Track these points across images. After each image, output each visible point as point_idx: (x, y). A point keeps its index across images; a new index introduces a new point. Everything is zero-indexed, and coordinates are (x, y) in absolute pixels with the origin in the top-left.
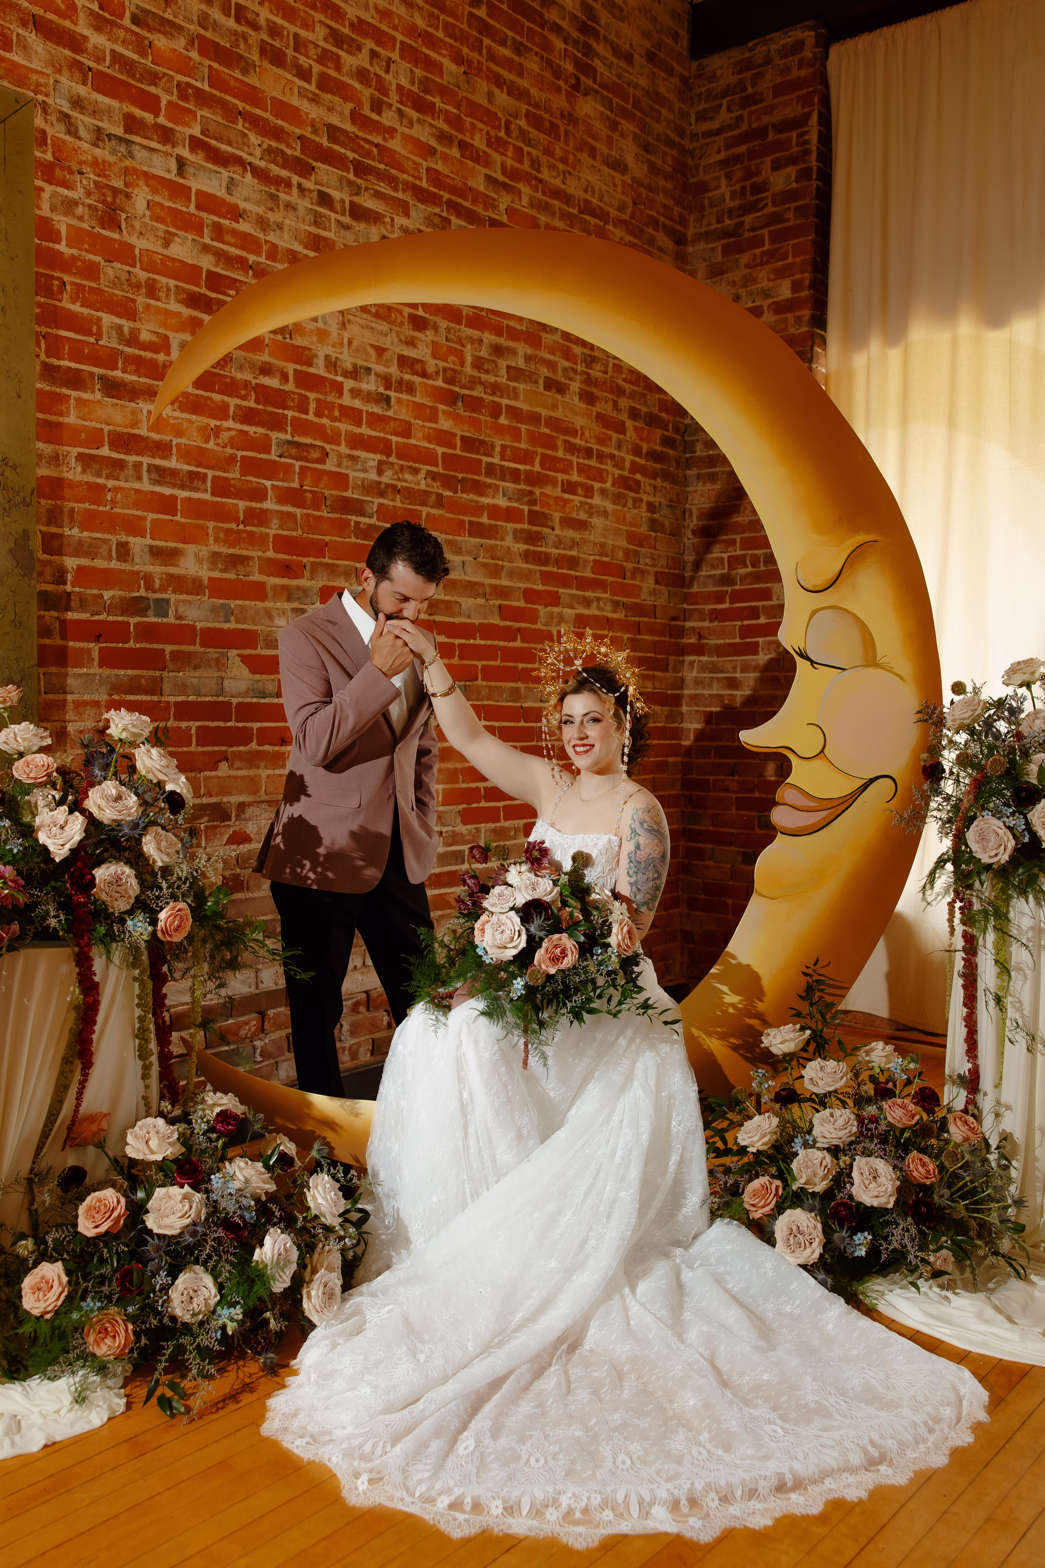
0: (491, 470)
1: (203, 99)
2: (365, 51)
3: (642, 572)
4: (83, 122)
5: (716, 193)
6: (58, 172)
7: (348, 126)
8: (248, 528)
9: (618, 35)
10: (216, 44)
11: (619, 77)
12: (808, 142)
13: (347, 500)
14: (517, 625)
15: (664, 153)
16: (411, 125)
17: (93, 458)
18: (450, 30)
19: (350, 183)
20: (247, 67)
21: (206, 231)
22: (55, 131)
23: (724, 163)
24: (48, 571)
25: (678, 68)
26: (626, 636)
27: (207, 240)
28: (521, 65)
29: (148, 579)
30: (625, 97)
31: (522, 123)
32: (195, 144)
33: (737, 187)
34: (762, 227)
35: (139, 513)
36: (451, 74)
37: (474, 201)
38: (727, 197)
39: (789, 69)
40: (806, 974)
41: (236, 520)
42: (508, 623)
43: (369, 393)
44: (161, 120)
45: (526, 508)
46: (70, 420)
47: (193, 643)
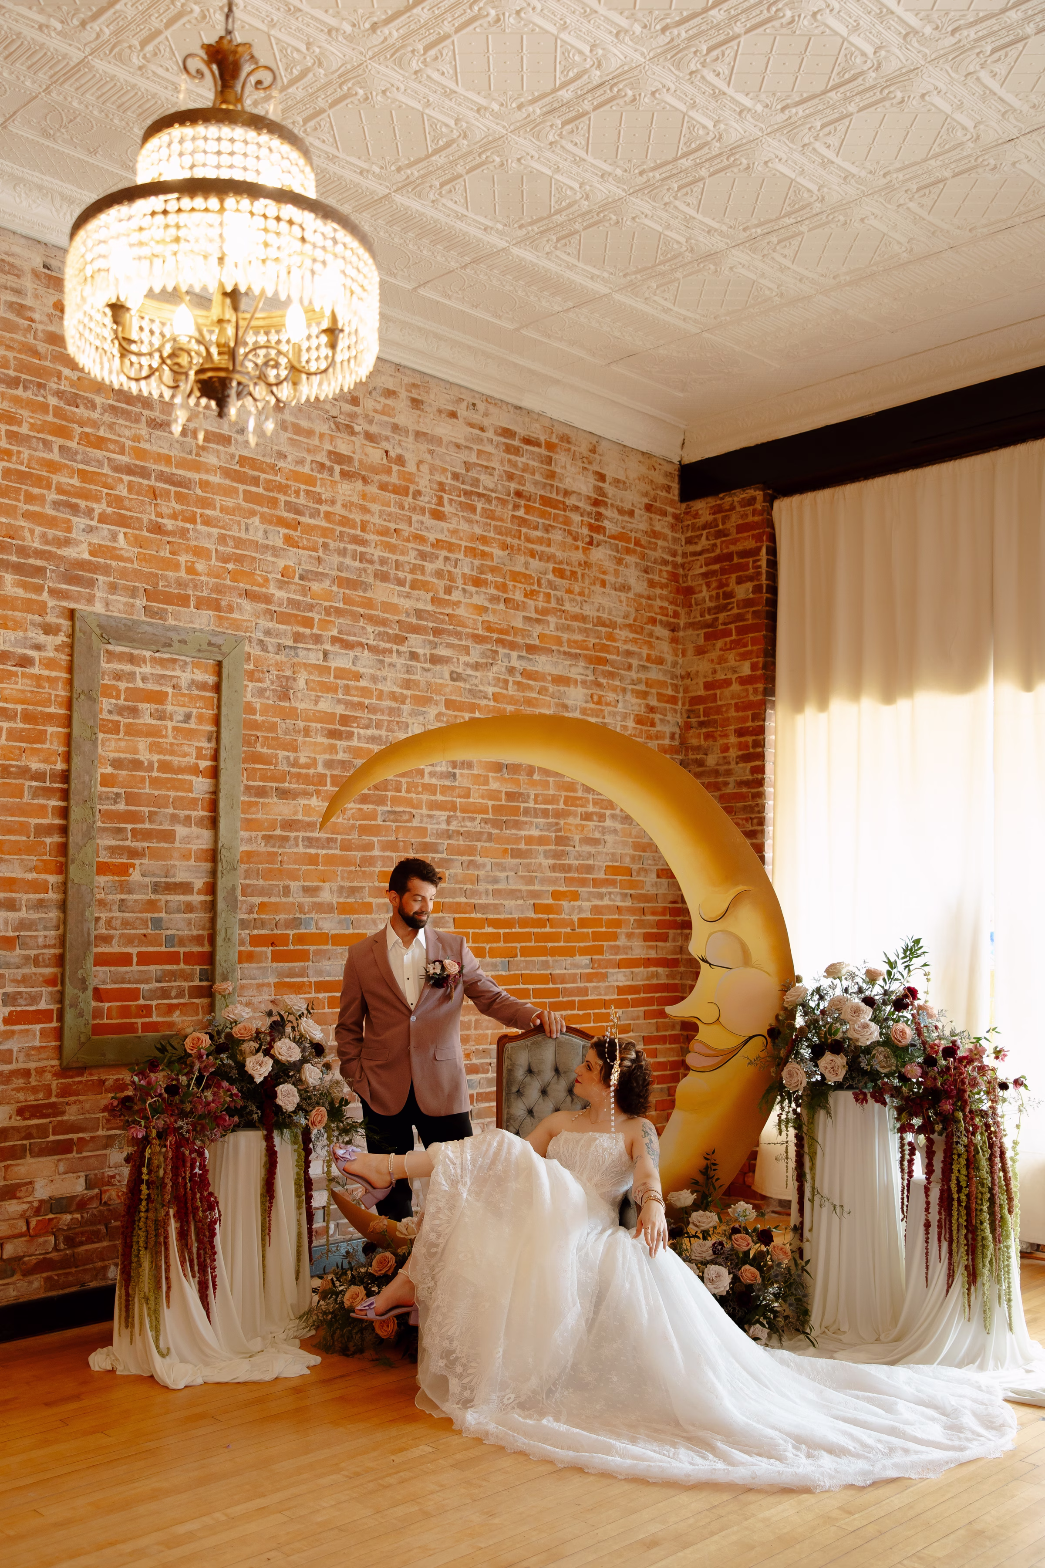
0: (527, 812)
1: (339, 612)
2: (441, 558)
3: (646, 870)
4: (271, 641)
5: (699, 596)
6: (256, 674)
7: (430, 608)
9: (622, 501)
10: (348, 579)
11: (623, 528)
12: (760, 567)
13: (426, 844)
14: (545, 916)
15: (661, 571)
16: (472, 595)
17: (270, 837)
18: (499, 531)
19: (430, 642)
20: (365, 586)
21: (340, 691)
22: (256, 651)
23: (705, 575)
24: (244, 906)
25: (670, 510)
26: (632, 919)
27: (340, 696)
28: (549, 539)
29: (300, 906)
30: (628, 540)
31: (551, 576)
32: (334, 640)
33: (714, 593)
34: (730, 623)
35: (298, 867)
36: (499, 558)
37: (515, 635)
38: (707, 599)
39: (747, 515)
40: (707, 1159)
41: (355, 865)
42: (540, 916)
43: (442, 773)
44: (315, 631)
45: (553, 835)
46: (259, 816)
47: (327, 944)
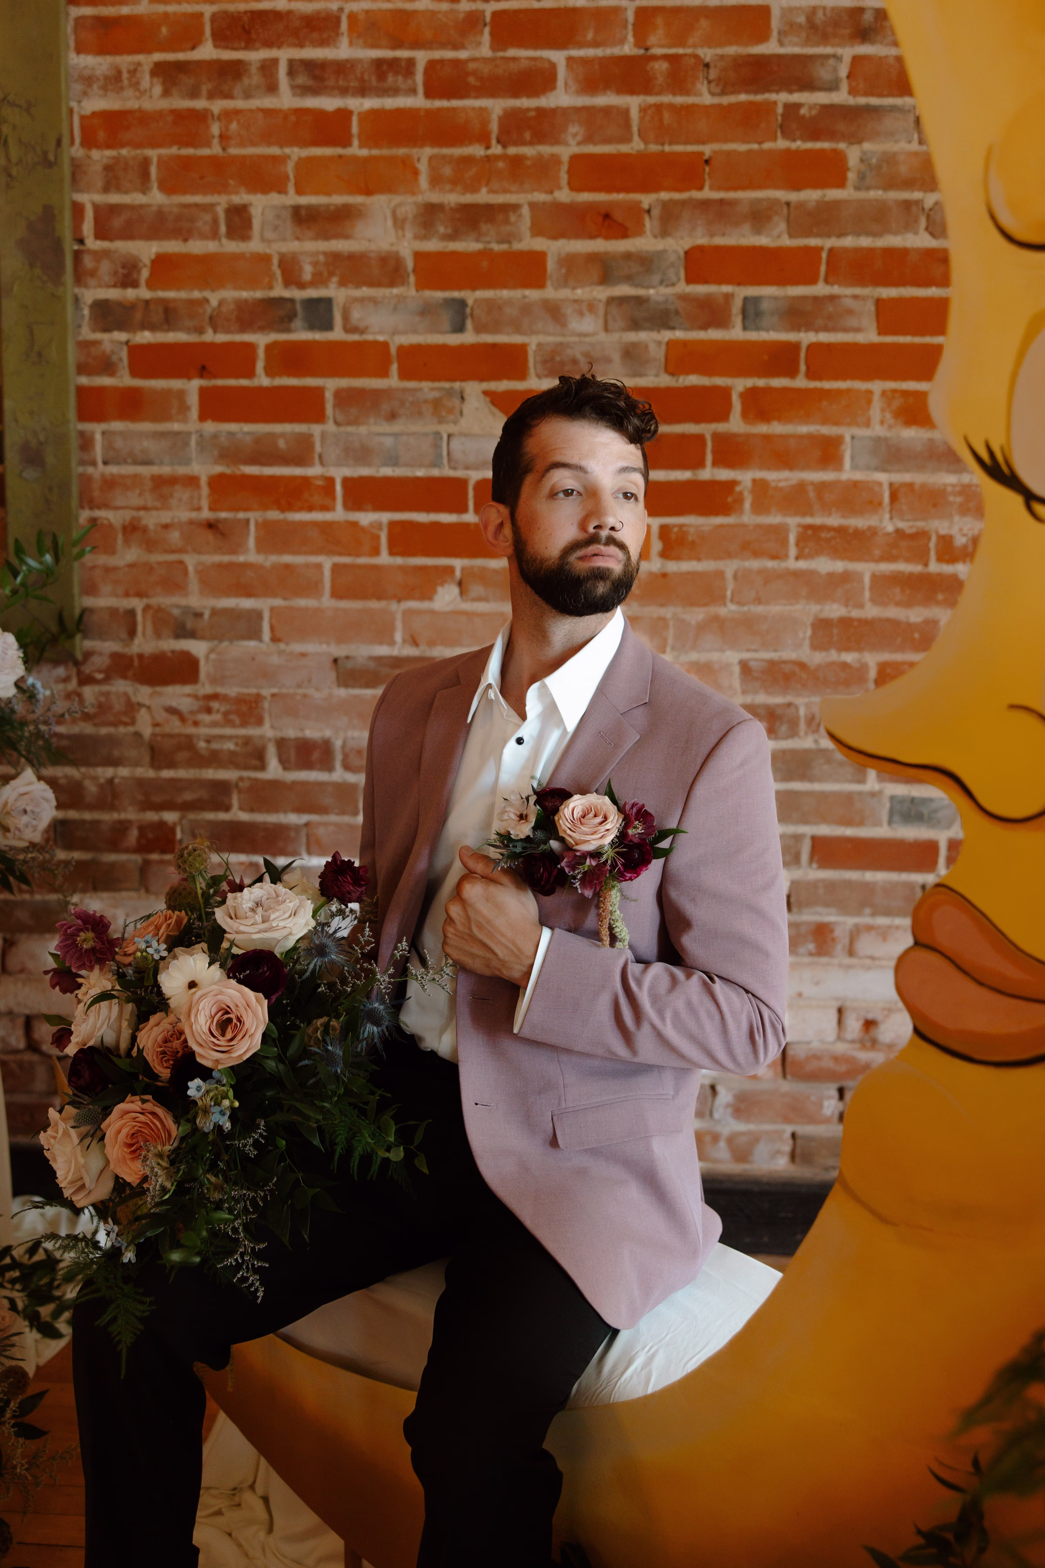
8: (512, 150)
17: (182, 67)
24: (105, 267)
29: (288, 263)
35: (275, 151)
41: (484, 139)
46: (143, 8)
47: (384, 373)
